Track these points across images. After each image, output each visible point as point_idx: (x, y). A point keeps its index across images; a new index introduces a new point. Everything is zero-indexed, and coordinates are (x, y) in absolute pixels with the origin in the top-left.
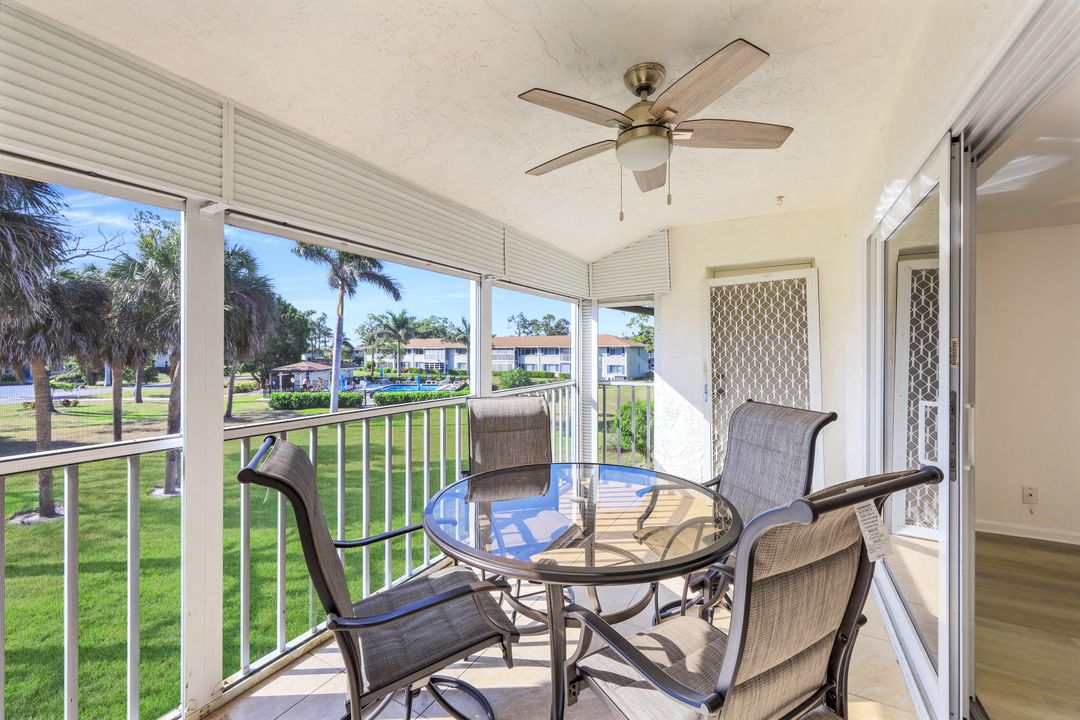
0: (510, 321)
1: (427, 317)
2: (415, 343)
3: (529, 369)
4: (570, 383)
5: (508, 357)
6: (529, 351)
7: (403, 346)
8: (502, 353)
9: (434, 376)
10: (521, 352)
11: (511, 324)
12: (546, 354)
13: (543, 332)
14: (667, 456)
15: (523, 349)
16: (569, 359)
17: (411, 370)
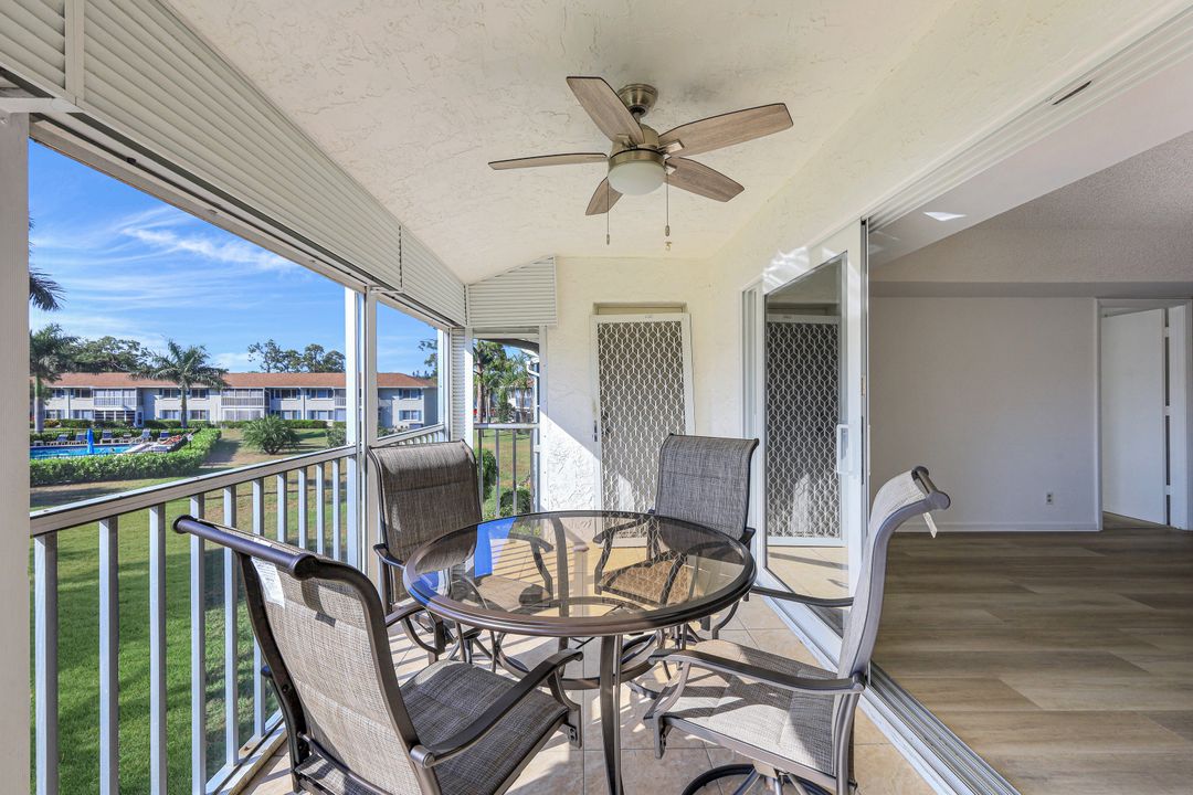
0: (253, 351)
1: (96, 338)
2: (69, 379)
3: (288, 417)
4: (438, 429)
5: (254, 401)
6: (286, 393)
7: (46, 383)
8: (243, 396)
9: (117, 431)
10: (274, 395)
11: (255, 355)
12: (313, 396)
13: (306, 369)
14: (555, 502)
15: (278, 390)
16: (344, 403)
17: (65, 424)
